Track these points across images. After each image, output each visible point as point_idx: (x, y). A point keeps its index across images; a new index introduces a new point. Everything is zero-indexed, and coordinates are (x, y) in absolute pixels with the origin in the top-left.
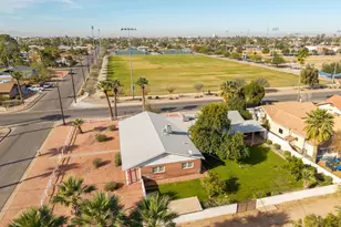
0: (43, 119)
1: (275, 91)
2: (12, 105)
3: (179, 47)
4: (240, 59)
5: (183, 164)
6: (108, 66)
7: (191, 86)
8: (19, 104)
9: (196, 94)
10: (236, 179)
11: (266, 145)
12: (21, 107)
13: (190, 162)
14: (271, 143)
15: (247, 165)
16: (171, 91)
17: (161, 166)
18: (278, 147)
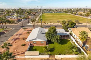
0: (20, 27)
1: (82, 24)
2: (16, 23)
3: (60, 11)
4: (76, 15)
5: (41, 42)
6: (41, 16)
7: (57, 21)
8: (17, 23)
9: (58, 23)
10: (55, 48)
11: (69, 39)
12: (17, 24)
13: (43, 42)
14: (71, 39)
15: (60, 45)
16: (51, 22)
17: (35, 42)
18: (72, 41)
